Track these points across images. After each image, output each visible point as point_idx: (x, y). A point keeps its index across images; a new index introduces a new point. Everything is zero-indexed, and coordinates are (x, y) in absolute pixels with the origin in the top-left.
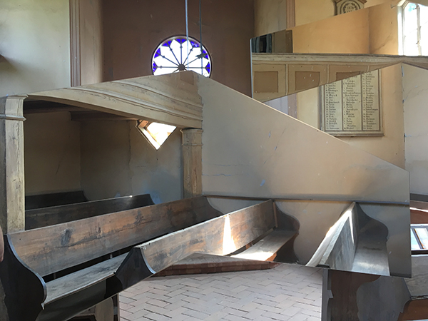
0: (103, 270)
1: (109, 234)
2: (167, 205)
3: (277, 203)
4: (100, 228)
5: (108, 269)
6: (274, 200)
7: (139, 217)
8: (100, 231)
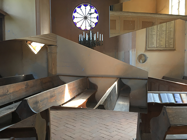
0: (10, 108)
1: (13, 93)
2: (40, 79)
3: (89, 78)
4: (8, 90)
5: (12, 108)
6: (88, 77)
7: (27, 85)
8: (8, 92)
